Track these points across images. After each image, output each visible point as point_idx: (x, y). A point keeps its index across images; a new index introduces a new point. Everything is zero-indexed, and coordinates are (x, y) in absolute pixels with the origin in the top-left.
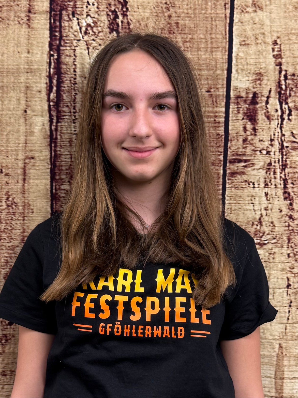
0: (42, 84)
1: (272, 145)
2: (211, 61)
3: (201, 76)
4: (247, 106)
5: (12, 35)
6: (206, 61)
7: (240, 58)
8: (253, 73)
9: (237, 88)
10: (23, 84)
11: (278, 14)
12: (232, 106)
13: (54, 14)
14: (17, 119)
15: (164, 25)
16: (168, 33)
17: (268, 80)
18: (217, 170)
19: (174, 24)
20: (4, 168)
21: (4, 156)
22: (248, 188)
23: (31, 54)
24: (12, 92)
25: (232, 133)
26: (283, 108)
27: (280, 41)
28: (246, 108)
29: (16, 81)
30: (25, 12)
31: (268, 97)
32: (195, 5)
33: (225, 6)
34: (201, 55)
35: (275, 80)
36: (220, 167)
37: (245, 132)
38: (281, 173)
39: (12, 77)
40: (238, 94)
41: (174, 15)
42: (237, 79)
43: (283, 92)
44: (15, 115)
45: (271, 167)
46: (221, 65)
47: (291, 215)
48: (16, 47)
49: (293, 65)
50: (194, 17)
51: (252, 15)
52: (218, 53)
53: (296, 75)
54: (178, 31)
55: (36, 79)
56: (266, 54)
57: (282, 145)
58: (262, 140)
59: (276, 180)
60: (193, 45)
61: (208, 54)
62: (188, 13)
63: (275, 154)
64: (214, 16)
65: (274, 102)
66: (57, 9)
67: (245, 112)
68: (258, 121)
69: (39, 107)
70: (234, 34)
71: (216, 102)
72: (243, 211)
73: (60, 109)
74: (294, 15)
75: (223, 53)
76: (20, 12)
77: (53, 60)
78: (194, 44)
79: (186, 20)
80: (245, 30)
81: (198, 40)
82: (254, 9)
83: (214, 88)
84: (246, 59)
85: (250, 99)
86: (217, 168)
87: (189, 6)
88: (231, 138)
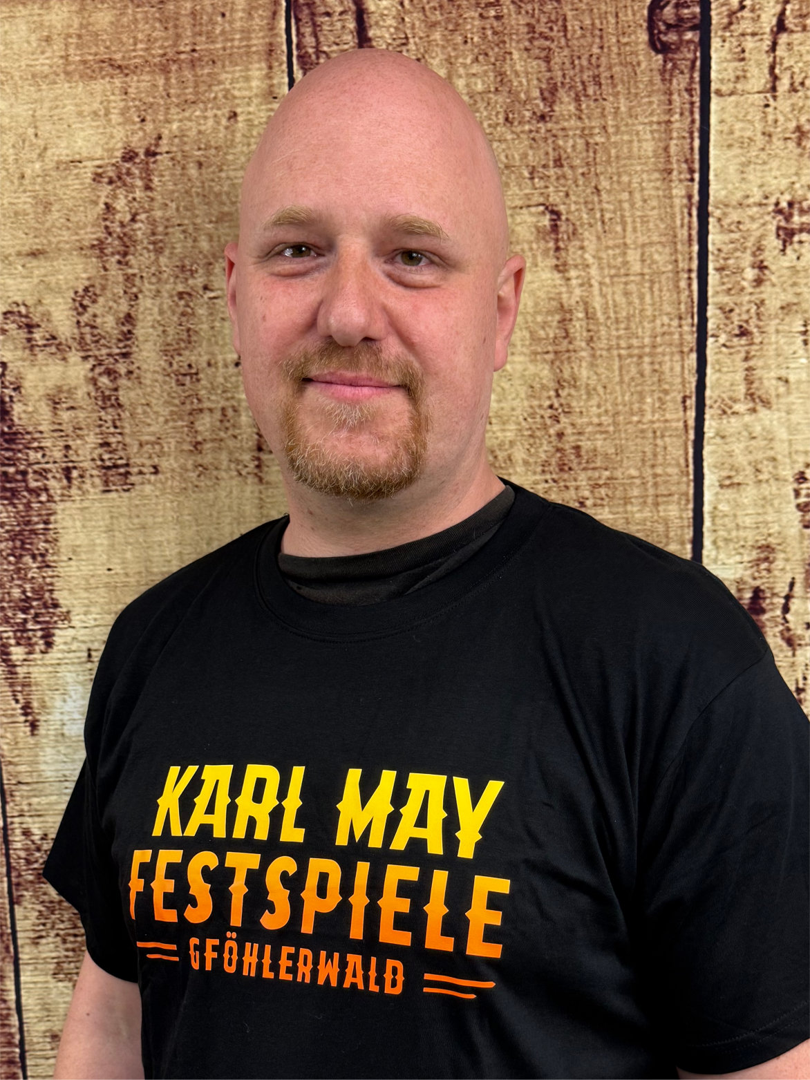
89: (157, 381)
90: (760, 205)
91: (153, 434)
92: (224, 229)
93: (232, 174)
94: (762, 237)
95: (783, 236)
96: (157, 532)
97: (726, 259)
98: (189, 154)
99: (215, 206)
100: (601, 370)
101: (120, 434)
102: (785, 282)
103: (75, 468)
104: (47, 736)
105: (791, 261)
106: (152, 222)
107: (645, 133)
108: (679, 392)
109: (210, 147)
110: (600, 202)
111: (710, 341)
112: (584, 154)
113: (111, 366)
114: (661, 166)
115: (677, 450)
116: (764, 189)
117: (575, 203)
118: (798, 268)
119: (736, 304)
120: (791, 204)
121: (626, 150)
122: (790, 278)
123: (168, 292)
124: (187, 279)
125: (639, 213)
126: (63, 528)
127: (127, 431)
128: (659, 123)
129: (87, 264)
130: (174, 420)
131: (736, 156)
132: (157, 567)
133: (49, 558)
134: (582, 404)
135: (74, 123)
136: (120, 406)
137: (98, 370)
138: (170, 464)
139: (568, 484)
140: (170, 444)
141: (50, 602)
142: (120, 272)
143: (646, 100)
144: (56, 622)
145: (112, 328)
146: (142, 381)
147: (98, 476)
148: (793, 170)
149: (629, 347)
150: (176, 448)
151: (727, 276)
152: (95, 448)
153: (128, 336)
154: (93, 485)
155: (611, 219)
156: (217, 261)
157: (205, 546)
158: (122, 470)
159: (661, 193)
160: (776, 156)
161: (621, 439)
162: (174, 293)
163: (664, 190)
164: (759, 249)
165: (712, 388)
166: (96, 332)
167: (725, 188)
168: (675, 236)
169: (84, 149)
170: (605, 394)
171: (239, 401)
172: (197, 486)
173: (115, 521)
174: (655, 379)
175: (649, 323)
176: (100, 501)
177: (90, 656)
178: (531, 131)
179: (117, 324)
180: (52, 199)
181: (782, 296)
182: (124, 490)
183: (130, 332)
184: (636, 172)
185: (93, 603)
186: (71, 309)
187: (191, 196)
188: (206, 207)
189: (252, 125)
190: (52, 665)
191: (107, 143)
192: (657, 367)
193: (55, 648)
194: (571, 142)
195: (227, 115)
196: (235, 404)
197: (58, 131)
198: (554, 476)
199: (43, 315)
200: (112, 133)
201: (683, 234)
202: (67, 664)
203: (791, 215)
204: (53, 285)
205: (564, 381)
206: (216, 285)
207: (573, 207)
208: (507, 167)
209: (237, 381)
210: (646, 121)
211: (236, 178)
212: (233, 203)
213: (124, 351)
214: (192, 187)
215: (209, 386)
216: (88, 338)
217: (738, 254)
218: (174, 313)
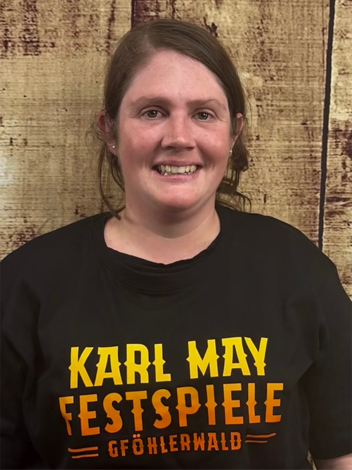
2: (307, 91)
3: (296, 107)
4: (346, 140)
5: (90, 64)
6: (302, 91)
7: (339, 88)
9: (335, 120)
12: (330, 140)
15: (257, 52)
16: (260, 60)
18: (314, 209)
19: (266, 51)
20: (80, 208)
21: (80, 195)
22: (348, 229)
25: (330, 169)
28: (346, 142)
32: (290, 30)
33: (323, 31)
34: (296, 85)
36: (317, 205)
37: (344, 169)
39: (89, 109)
40: (337, 127)
41: (267, 41)
42: (335, 111)
46: (318, 96)
48: (94, 77)
50: (289, 43)
52: (315, 83)
54: (271, 58)
60: (287, 74)
61: (304, 83)
62: (282, 39)
64: (310, 43)
67: (345, 146)
70: (332, 62)
71: (312, 135)
72: (342, 255)
75: (321, 83)
76: (99, 38)
78: (288, 72)
79: (280, 46)
80: (344, 58)
81: (294, 69)
83: (310, 120)
84: (346, 89)
86: (313, 207)
87: (283, 32)
88: (329, 175)
91: (53, 26)
96: (52, 78)
100: (283, 12)
101: (35, 25)
103: (10, 41)
108: (321, 26)
111: (337, 2)
115: (319, 55)
127: (39, 24)
130: (64, 20)
132: (51, 96)
134: (274, 28)
136: (36, 11)
138: (61, 43)
139: (265, 68)
140: (62, 32)
149: (297, 2)
150: (65, 34)
154: (19, 52)
157: (77, 87)
158: (35, 44)
165: (337, 25)
170: (285, 24)
171: (100, 12)
172: (75, 55)
173: (29, 71)
174: (309, 18)
176: (22, 59)
182: (36, 55)
185: (14, 114)
192: (310, 12)
196: (98, 13)
198: (259, 63)
205: (265, 16)
215: (84, 3)
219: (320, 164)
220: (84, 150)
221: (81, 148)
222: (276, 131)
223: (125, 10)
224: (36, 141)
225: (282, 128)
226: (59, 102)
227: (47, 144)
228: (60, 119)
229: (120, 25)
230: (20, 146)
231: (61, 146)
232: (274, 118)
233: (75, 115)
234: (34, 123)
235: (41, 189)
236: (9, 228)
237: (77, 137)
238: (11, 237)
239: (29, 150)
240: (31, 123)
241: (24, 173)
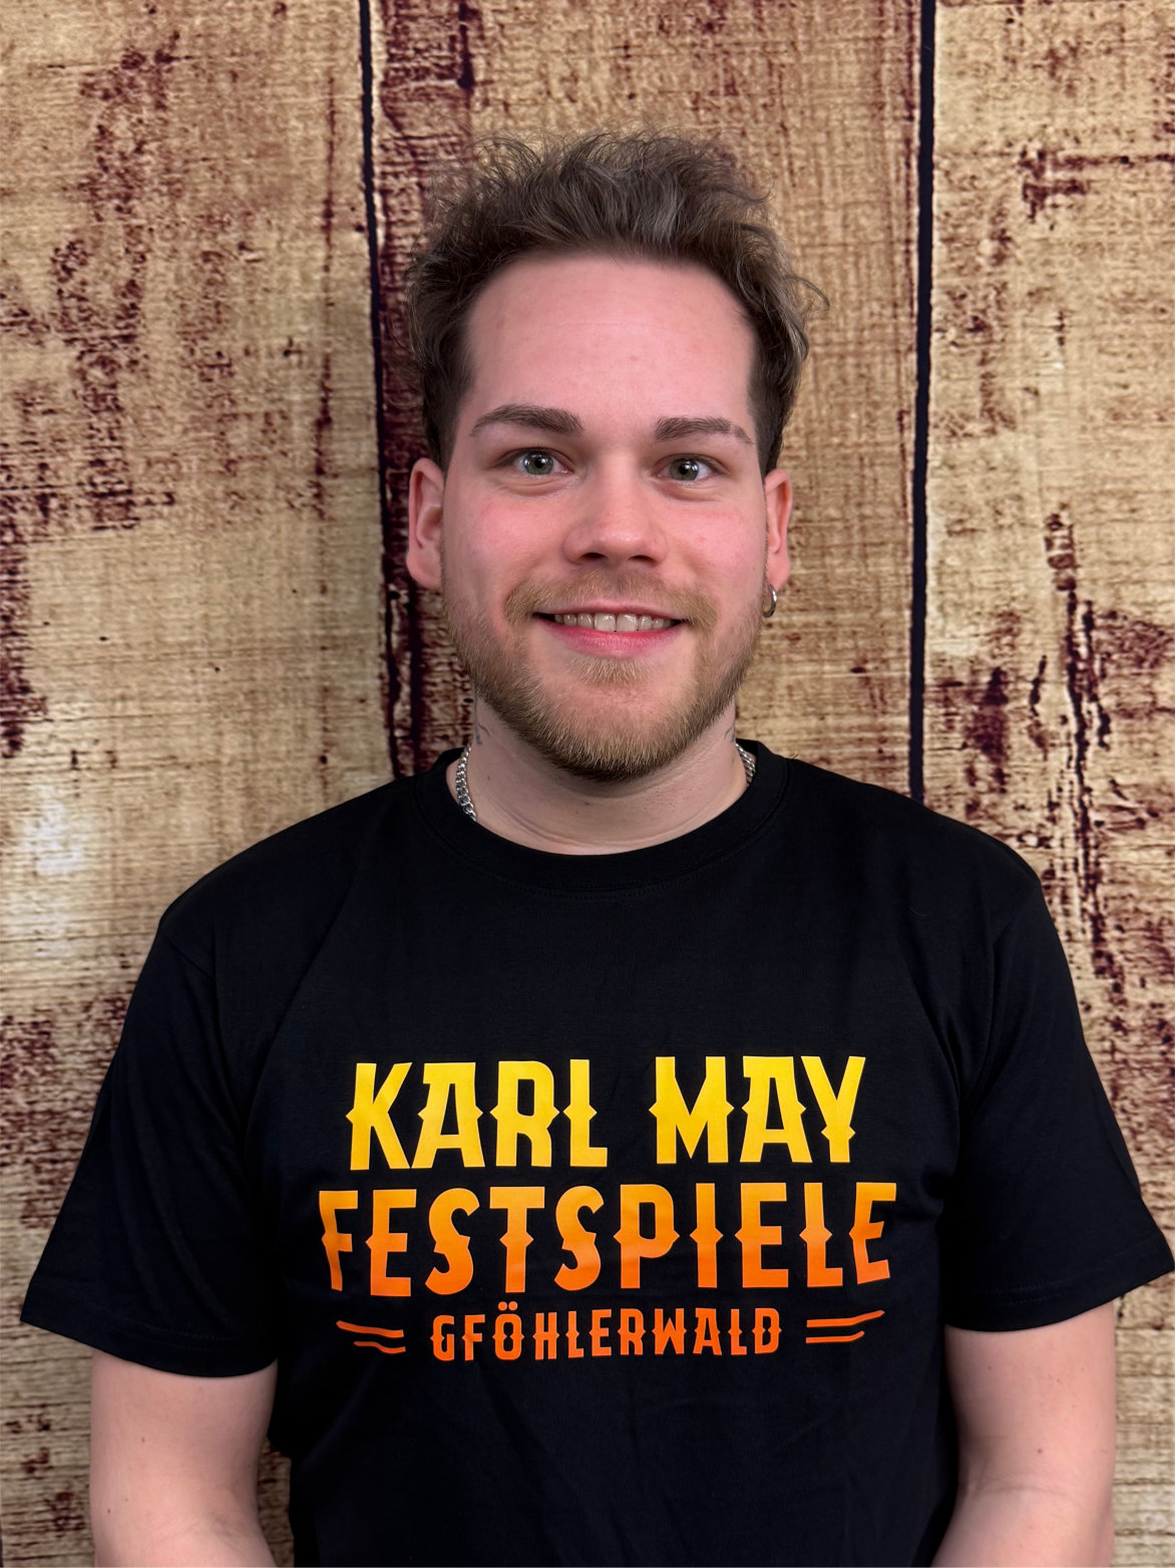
0: (369, 679)
1: (1053, 820)
2: (863, 583)
3: (836, 626)
4: (975, 708)
5: (273, 544)
6: (849, 584)
7: (949, 571)
8: (991, 614)
9: (942, 657)
10: (314, 683)
11: (1062, 436)
12: (931, 709)
13: (392, 475)
14: (298, 782)
17: (1036, 632)
23: (330, 594)
24: (281, 705)
25: (933, 788)
26: (1084, 711)
27: (1070, 516)
28: (973, 713)
29: (290, 674)
30: (306, 472)
31: (1037, 682)
32: (811, 421)
33: (900, 419)
34: (832, 566)
35: (1057, 633)
37: (972, 784)
38: (1084, 899)
39: (278, 662)
40: (948, 675)
42: (942, 633)
43: (1081, 666)
44: (294, 773)
45: (1054, 882)
46: (894, 594)
47: (1118, 1018)
48: (285, 577)
49: (1112, 585)
50: (808, 458)
51: (984, 442)
52: (883, 561)
53: (1121, 614)
55: (349, 667)
56: (1027, 557)
57: (1085, 820)
58: (1023, 807)
59: (1071, 919)
60: (807, 540)
61: (853, 562)
63: (1062, 846)
64: (867, 453)
65: (1056, 696)
66: (399, 458)
67: (971, 725)
68: (1009, 752)
69: (362, 746)
70: (929, 503)
71: (882, 698)
73: (424, 746)
74: (1111, 437)
75: (898, 560)
76: (291, 474)
77: (398, 607)
78: (810, 534)
80: (962, 490)
81: (822, 524)
82: (989, 425)
83: (874, 660)
84: (968, 573)
85: (984, 687)
88: (932, 801)
89: (172, 375)
90: (1002, 154)
91: (167, 448)
92: (268, 167)
93: (279, 90)
94: (1003, 199)
95: (1031, 197)
96: (173, 586)
97: (956, 227)
98: (218, 61)
99: (257, 136)
101: (119, 448)
102: (1033, 260)
103: (54, 495)
104: (11, 876)
105: (1043, 232)
106: (167, 154)
107: (848, 52)
108: (894, 406)
109: (249, 52)
110: (788, 144)
111: (935, 337)
112: (766, 79)
113: (107, 354)
114: (869, 99)
115: (892, 484)
116: (1007, 133)
117: (754, 144)
118: (1052, 241)
119: (969, 288)
120: (1042, 155)
121: (822, 76)
122: (1041, 253)
123: (189, 252)
124: (215, 235)
125: (839, 162)
126: (37, 580)
127: (129, 444)
128: (866, 40)
129: (72, 210)
130: (196, 429)
131: (969, 88)
132: (173, 635)
133: (16, 622)
135: (53, 12)
136: (119, 409)
137: (88, 359)
138: (191, 491)
140: (191, 463)
141: (17, 684)
142: (120, 223)
143: (849, 8)
144: (25, 713)
145: (109, 300)
146: (151, 374)
147: (88, 507)
148: (1044, 109)
149: (828, 343)
150: (199, 468)
151: (958, 249)
152: (83, 468)
153: (131, 311)
154: (80, 521)
155: (802, 168)
156: (258, 210)
157: (241, 606)
158: (122, 499)
159: (869, 135)
160: (1022, 89)
161: (817, 468)
162: (197, 253)
163: (874, 131)
164: (1000, 214)
165: (937, 401)
166: (85, 305)
167: (954, 131)
168: (889, 194)
169: (68, 49)
171: (290, 404)
172: (229, 522)
173: (111, 570)
174: (862, 387)
175: (854, 310)
176: (90, 542)
177: (74, 761)
178: (694, 45)
179: (115, 295)
180: (22, 118)
181: (1031, 279)
182: (125, 527)
183: (133, 306)
184: (836, 106)
185: (82, 687)
186: (49, 272)
187: (222, 120)
188: (243, 135)
189: (308, 24)
190: (19, 774)
191: (101, 42)
192: (864, 371)
193: (24, 750)
194: (748, 62)
195: (272, 8)
196: (285, 408)
197: (30, 22)
199: (9, 281)
200: (108, 27)
201: (899, 190)
202: (41, 772)
203: (1042, 169)
204: (23, 239)
206: (257, 243)
207: (752, 150)
208: (662, 92)
209: (287, 376)
210: (850, 36)
211: (285, 96)
212: (282, 131)
213: (125, 332)
214: (223, 106)
215: (246, 382)
216: (74, 313)
217: (972, 220)
218: (196, 280)
219: (904, 775)
220: (271, 770)
221: (260, 766)
222: (783, 691)
223: (358, 394)
224: (139, 755)
225: (800, 683)
226: (197, 649)
227: (169, 762)
228: (200, 692)
229: (346, 435)
230: (97, 770)
231: (209, 762)
232: (775, 659)
233: (240, 681)
234: (133, 708)
235: (160, 880)
236: (82, 985)
237: (249, 738)
238: (87, 1008)
239: (123, 780)
240: (125, 708)
241: (114, 840)
